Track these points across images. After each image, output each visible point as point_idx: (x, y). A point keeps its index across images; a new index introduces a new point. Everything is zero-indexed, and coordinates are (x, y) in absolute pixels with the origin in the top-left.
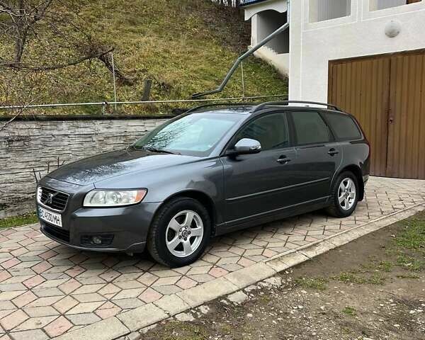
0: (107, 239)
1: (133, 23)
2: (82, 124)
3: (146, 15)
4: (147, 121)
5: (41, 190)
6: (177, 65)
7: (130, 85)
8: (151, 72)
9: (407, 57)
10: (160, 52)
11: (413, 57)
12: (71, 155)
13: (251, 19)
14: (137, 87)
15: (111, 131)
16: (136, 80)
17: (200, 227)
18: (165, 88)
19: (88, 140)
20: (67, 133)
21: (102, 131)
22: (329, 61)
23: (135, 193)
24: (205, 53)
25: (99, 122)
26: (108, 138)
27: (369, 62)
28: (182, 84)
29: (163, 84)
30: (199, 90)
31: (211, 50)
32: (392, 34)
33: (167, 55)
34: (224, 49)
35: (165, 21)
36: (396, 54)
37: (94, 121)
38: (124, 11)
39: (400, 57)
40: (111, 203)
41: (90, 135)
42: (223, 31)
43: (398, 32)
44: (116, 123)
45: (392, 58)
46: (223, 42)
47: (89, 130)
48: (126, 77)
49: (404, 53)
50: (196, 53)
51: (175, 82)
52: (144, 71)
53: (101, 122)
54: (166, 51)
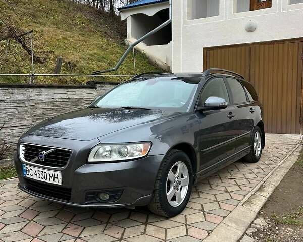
0: (115, 194)
1: (34, 16)
2: (16, 91)
3: (44, 11)
4: (69, 90)
5: (24, 148)
6: (76, 49)
7: (41, 63)
8: (57, 53)
9: (262, 46)
10: (60, 39)
11: (267, 46)
12: (7, 119)
13: (126, 19)
14: (47, 64)
15: (40, 97)
16: (46, 59)
17: (187, 177)
18: (71, 66)
19: (21, 105)
20: (3, 99)
21: (34, 98)
22: (204, 49)
23: (141, 146)
24: (95, 42)
25: (30, 90)
26: (38, 103)
27: (234, 49)
28: (83, 63)
29: (69, 63)
30: (96, 69)
31: (98, 40)
32: (251, 30)
33: (66, 42)
34: (107, 40)
35: (59, 17)
36: (253, 44)
37: (26, 89)
38: (24, 6)
39: (257, 46)
40: (116, 157)
41: (22, 101)
42: (104, 28)
43: (255, 29)
44: (45, 91)
45: (251, 46)
46: (105, 35)
47: (23, 97)
48: (38, 56)
49: (260, 44)
50: (88, 41)
51: (77, 62)
52: (51, 52)
53: (32, 90)
54: (64, 38)
